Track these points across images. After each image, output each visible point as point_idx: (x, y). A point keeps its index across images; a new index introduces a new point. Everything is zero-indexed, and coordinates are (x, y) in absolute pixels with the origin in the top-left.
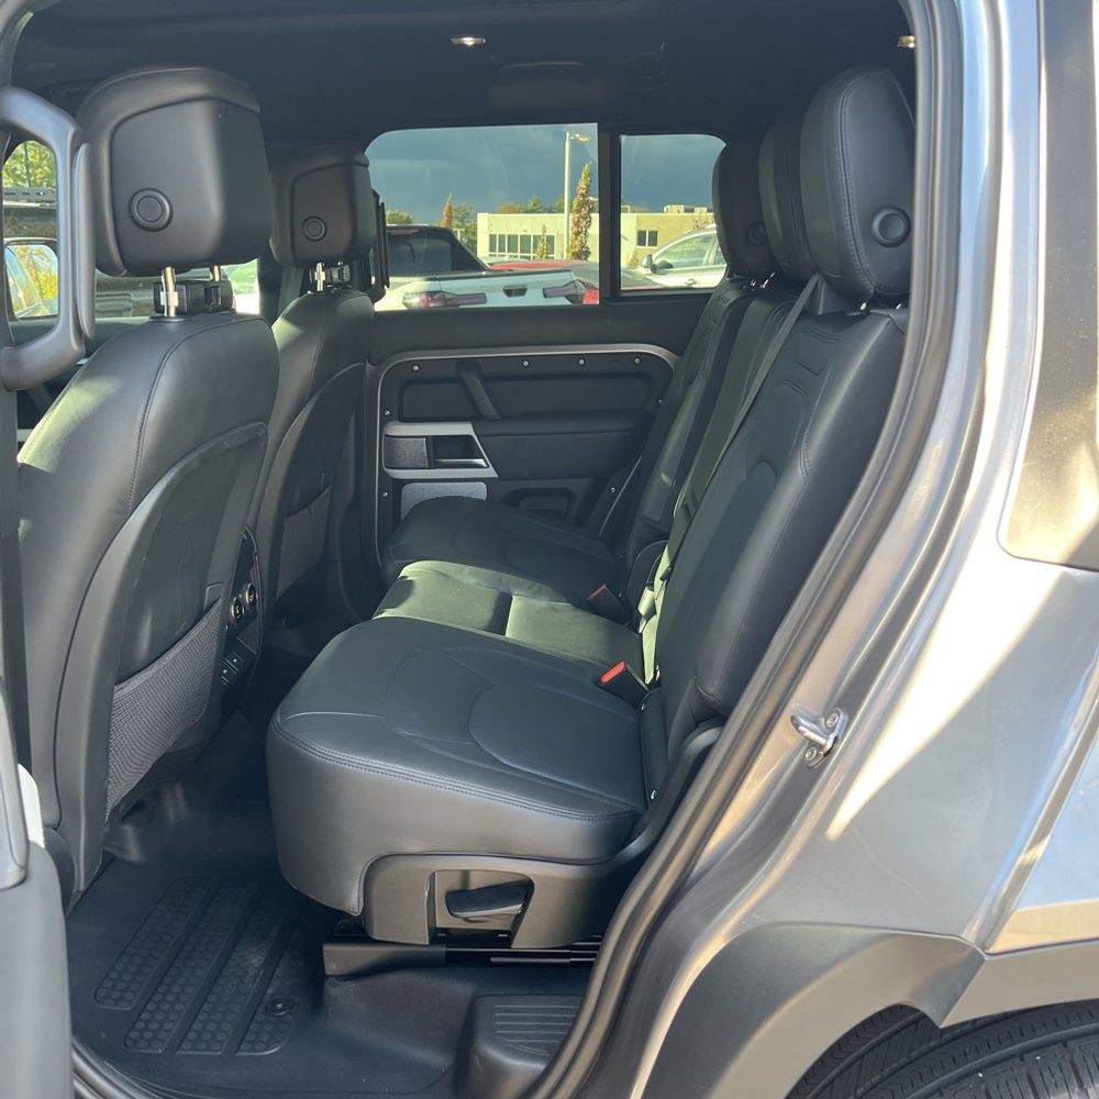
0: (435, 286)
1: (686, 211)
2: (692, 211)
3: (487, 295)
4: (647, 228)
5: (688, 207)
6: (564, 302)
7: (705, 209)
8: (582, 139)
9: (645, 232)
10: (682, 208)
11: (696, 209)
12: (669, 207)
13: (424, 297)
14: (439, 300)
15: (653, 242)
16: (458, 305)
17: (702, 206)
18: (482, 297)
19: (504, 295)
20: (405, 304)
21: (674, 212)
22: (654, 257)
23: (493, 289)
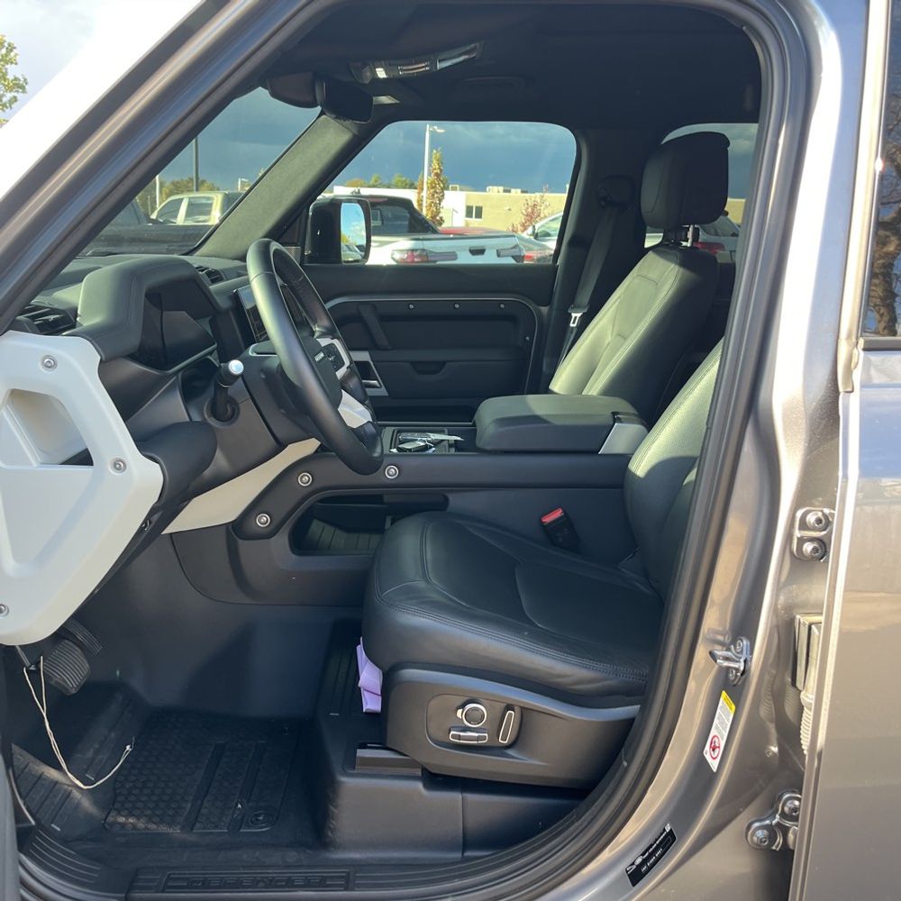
0: (420, 245)
1: (505, 191)
2: (509, 191)
3: (458, 253)
4: (474, 204)
5: (507, 188)
6: (511, 261)
7: (519, 191)
8: (439, 131)
9: (472, 207)
10: (501, 189)
11: (513, 190)
12: (491, 187)
13: (410, 253)
14: (420, 256)
15: (479, 215)
16: (436, 261)
17: (516, 188)
18: (453, 256)
19: (469, 253)
20: (393, 259)
21: (495, 192)
22: (537, 228)
23: (462, 249)
